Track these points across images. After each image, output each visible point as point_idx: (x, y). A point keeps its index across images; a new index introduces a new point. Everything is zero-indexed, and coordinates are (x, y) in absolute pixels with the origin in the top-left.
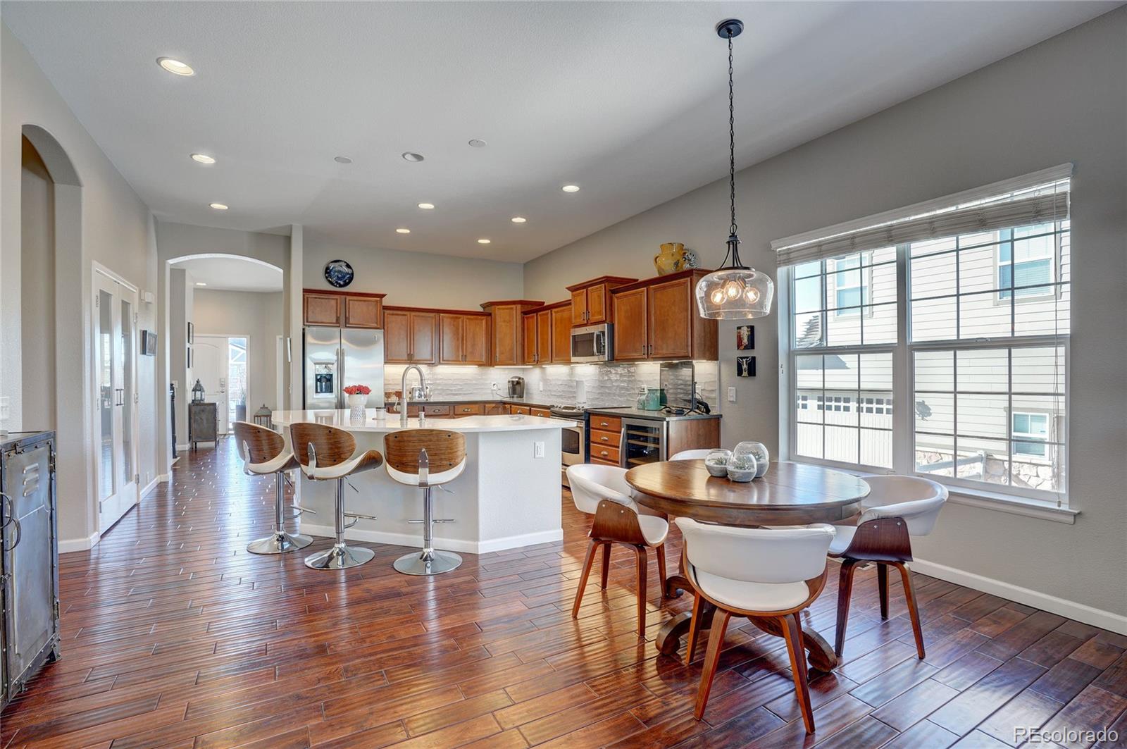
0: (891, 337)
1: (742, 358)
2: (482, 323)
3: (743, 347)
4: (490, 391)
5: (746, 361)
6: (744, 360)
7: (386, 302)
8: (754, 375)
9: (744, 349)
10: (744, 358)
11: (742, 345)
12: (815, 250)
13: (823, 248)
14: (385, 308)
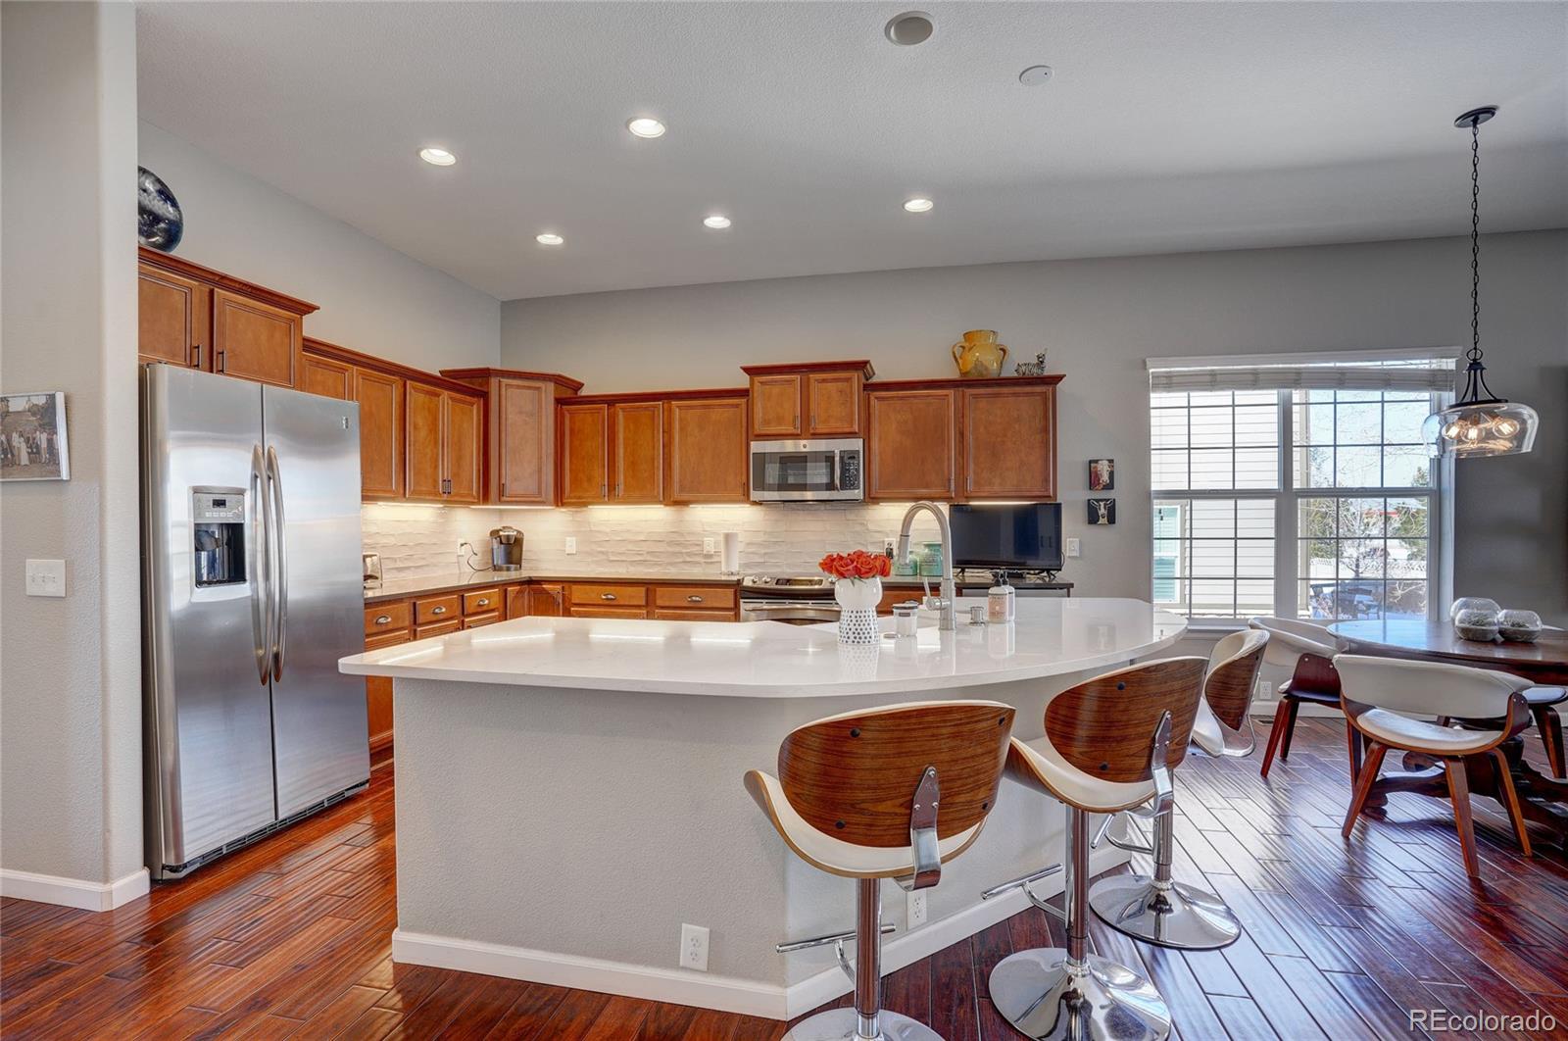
0: (1272, 482)
1: (1098, 501)
2: (472, 411)
3: (1102, 486)
4: (454, 559)
5: (1105, 505)
6: (1102, 504)
7: (312, 327)
8: (1114, 523)
9: (1103, 489)
10: (1102, 500)
11: (1099, 484)
12: (1208, 378)
13: (1219, 378)
14: (310, 345)
